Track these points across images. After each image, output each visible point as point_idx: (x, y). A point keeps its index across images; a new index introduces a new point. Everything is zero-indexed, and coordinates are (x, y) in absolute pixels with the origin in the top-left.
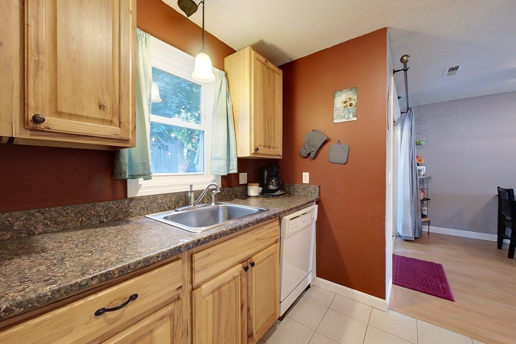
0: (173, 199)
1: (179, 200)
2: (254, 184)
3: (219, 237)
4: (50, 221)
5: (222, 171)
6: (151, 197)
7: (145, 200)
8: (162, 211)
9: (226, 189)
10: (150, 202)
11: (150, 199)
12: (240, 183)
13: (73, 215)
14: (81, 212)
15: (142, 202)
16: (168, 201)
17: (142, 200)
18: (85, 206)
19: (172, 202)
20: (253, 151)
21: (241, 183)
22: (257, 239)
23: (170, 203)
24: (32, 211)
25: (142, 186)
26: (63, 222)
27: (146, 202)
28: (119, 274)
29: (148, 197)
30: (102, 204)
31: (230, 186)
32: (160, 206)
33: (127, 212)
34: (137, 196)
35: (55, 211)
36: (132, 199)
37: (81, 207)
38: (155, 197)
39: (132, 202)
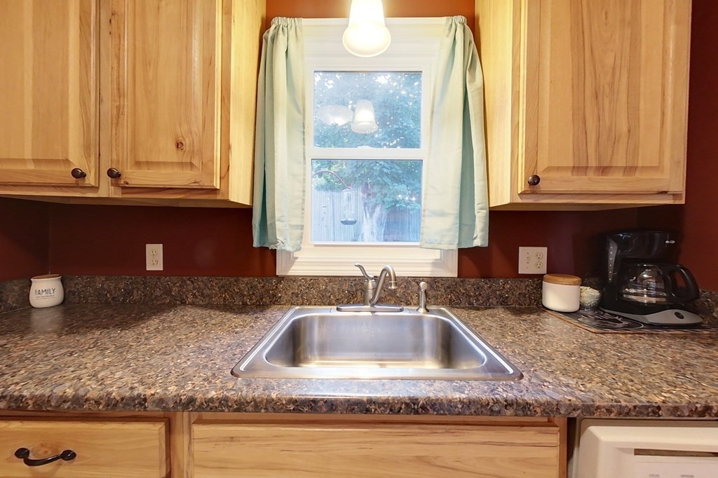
0: (346, 287)
1: (357, 290)
2: (561, 279)
3: (249, 408)
4: (198, 292)
5: (446, 240)
6: (308, 279)
7: (299, 283)
8: (325, 305)
9: (472, 280)
10: (307, 285)
11: (306, 282)
12: (521, 272)
13: (218, 289)
14: (224, 287)
15: (295, 285)
16: (336, 290)
17: (294, 281)
18: (228, 280)
19: (343, 291)
20: (521, 186)
21: (522, 270)
22: (420, 459)
23: (339, 294)
24: (184, 278)
25: (298, 260)
26: (208, 295)
27: (300, 285)
28: (34, 406)
29: (304, 277)
30: (246, 280)
31: (486, 275)
32: (323, 296)
33: (274, 295)
34: (289, 274)
35: (202, 281)
36: (283, 278)
37: (224, 281)
38: (315, 279)
39: (281, 283)
